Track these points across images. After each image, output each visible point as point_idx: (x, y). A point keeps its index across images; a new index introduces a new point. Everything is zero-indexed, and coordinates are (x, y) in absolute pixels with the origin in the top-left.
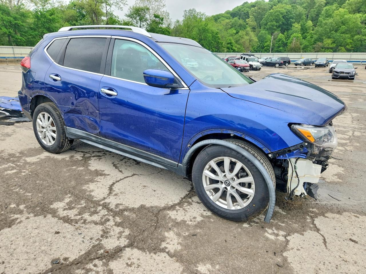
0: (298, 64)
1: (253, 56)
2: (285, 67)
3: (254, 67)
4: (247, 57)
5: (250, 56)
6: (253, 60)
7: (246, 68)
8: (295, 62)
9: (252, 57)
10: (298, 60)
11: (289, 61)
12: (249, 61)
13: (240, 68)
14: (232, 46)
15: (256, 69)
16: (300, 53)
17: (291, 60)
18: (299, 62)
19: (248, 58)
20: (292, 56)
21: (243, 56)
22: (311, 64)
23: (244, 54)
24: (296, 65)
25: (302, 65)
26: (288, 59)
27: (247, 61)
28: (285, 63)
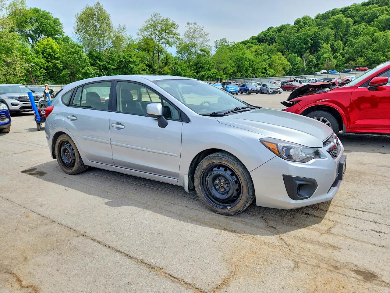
1: (305, 78)
4: (299, 79)
5: (302, 78)
6: (305, 82)
9: (303, 79)
12: (302, 83)
14: (266, 71)
19: (301, 80)
21: (296, 79)
23: (296, 78)
27: (301, 83)
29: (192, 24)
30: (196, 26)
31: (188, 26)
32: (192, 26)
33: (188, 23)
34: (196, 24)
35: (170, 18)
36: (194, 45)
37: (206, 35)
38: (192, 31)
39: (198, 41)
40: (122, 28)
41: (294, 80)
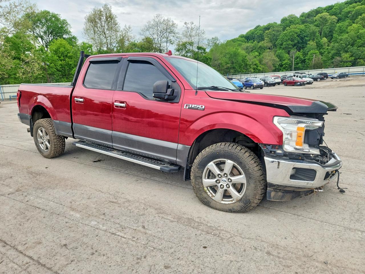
0: (335, 78)
1: (305, 73)
2: (324, 81)
3: (308, 81)
4: (299, 75)
6: (305, 77)
7: (304, 83)
8: (331, 76)
9: (303, 75)
10: (333, 74)
11: (327, 76)
12: (302, 78)
13: (299, 83)
15: (310, 83)
16: (334, 69)
17: (328, 74)
18: (336, 76)
19: (301, 75)
20: (328, 71)
21: (296, 74)
22: (346, 77)
24: (332, 78)
25: (338, 78)
26: (326, 74)
28: (324, 77)
29: (189, 23)
30: (193, 26)
31: (186, 25)
32: (189, 26)
33: (186, 23)
34: (193, 23)
35: (170, 18)
36: (191, 44)
37: (202, 33)
38: (190, 30)
39: (195, 40)
40: (128, 28)
41: (294, 76)
